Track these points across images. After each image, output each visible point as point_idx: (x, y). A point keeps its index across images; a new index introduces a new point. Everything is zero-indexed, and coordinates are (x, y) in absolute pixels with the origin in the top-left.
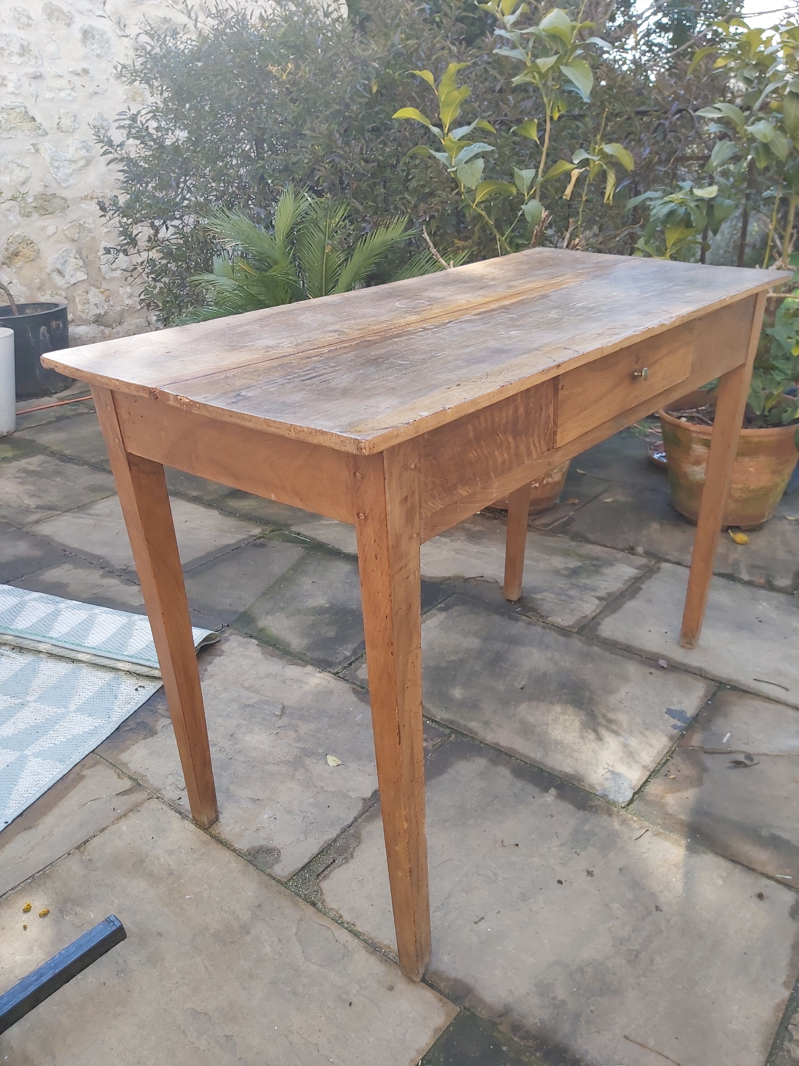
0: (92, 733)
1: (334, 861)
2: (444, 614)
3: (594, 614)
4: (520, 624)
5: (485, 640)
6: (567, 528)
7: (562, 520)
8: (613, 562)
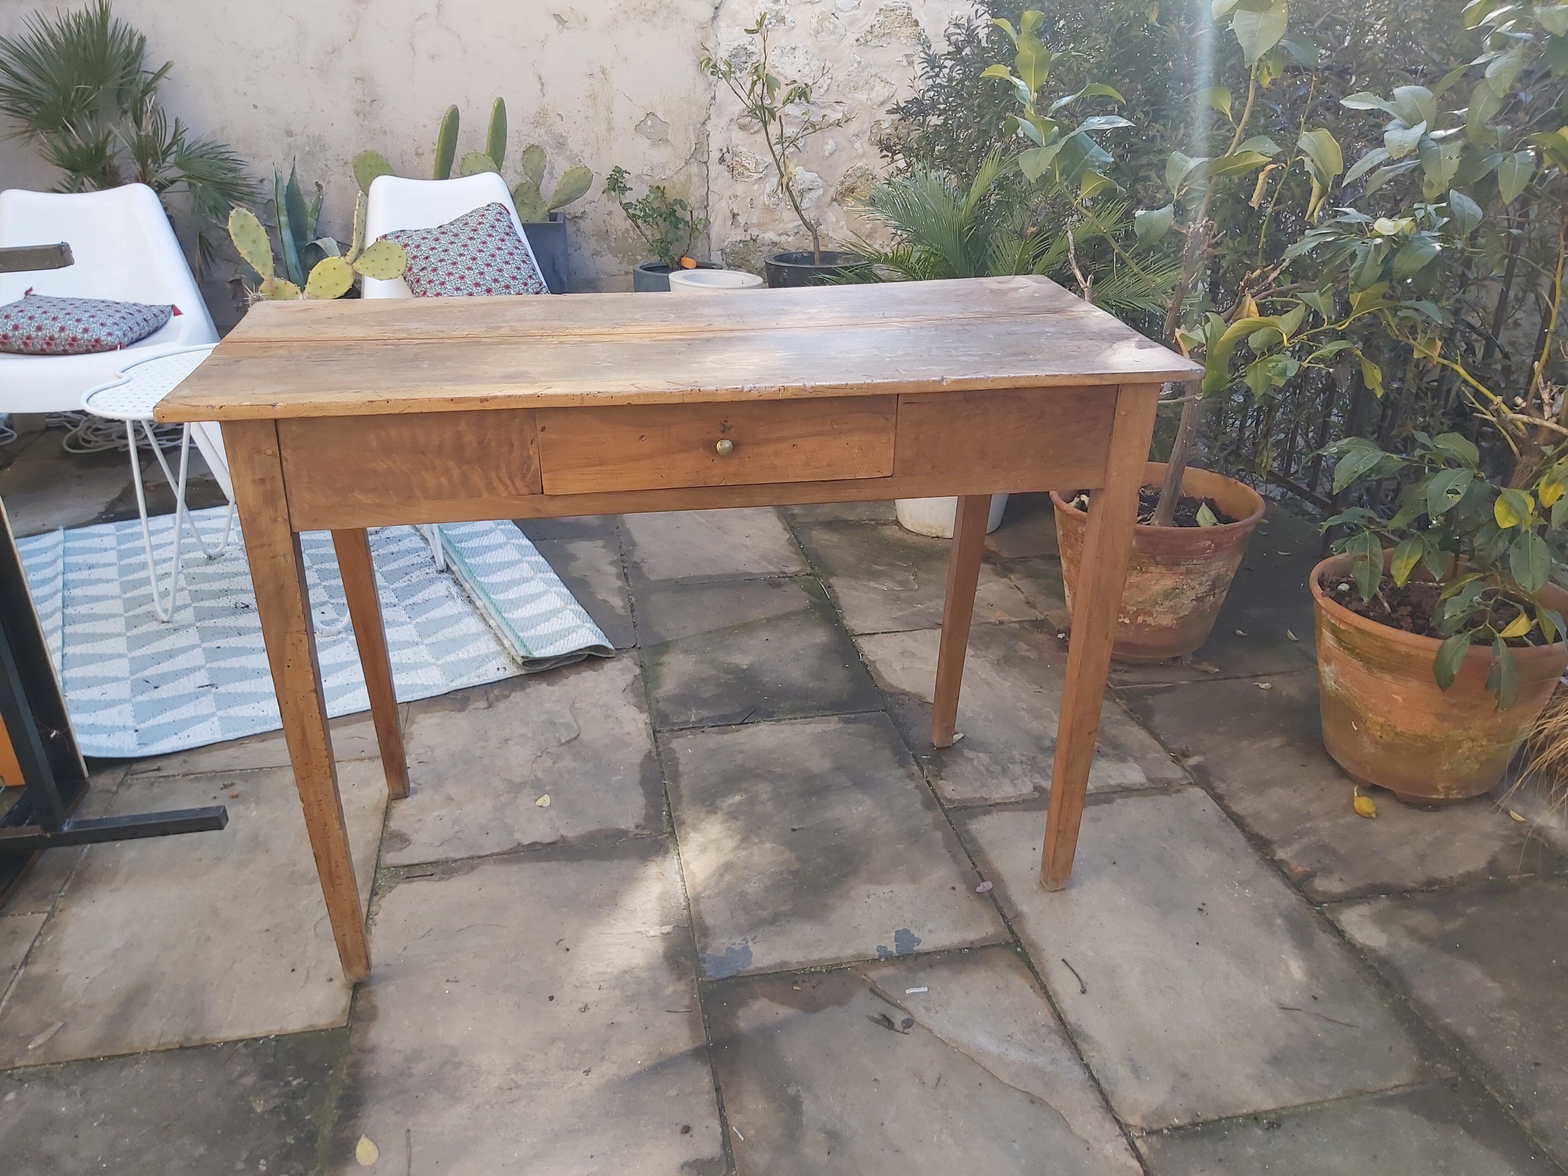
0: (425, 688)
1: (432, 875)
2: (840, 725)
3: (999, 801)
4: (901, 772)
5: (839, 768)
6: (1145, 697)
7: (1155, 686)
8: (1130, 758)
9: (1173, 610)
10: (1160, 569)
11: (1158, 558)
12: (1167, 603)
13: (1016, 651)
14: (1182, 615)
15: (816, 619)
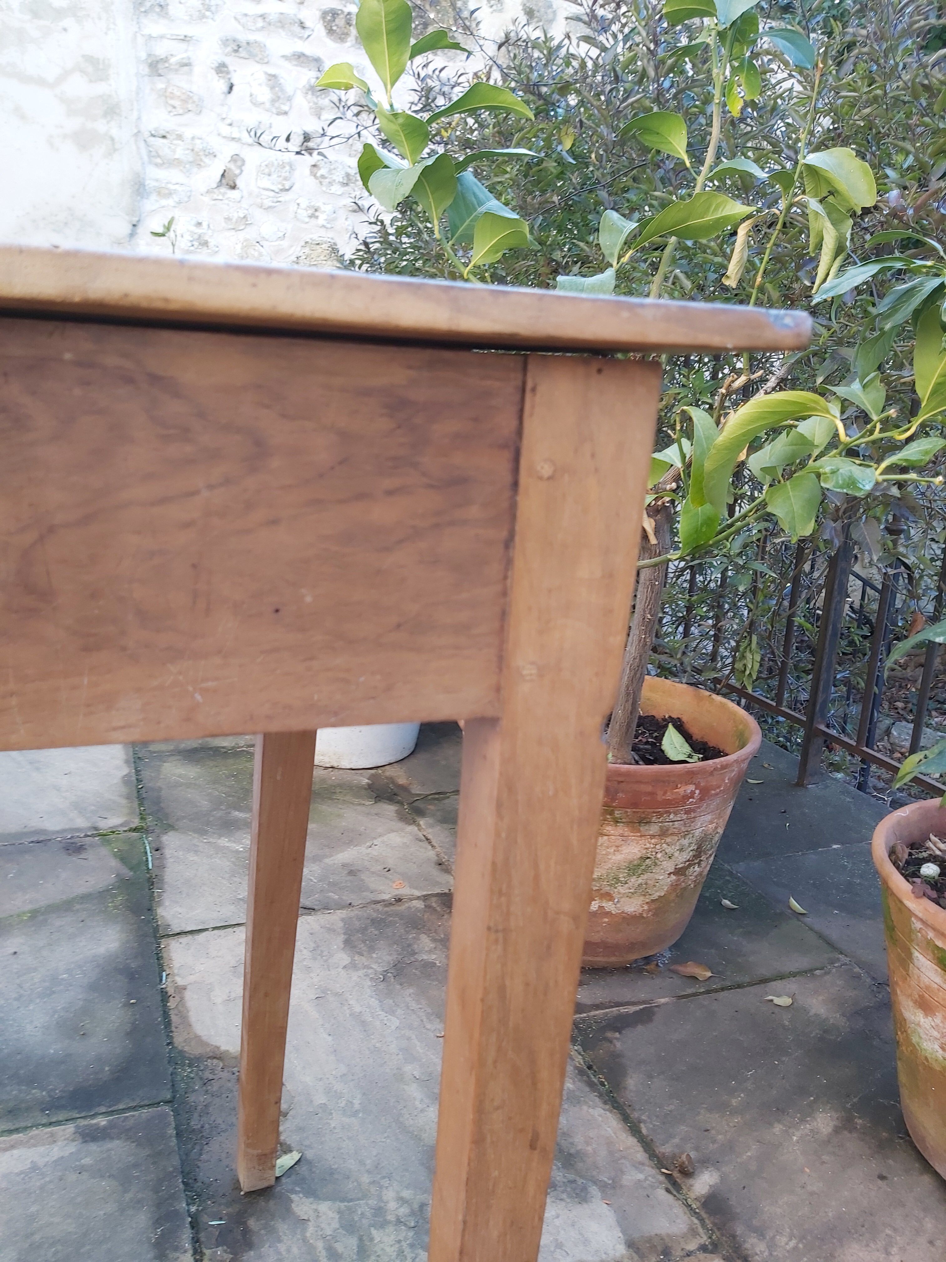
6: (609, 1034)
7: (623, 1010)
8: (594, 1190)
9: (643, 890)
10: (621, 829)
11: (617, 814)
12: (634, 881)
13: (414, 953)
14: (656, 896)
15: (116, 907)
